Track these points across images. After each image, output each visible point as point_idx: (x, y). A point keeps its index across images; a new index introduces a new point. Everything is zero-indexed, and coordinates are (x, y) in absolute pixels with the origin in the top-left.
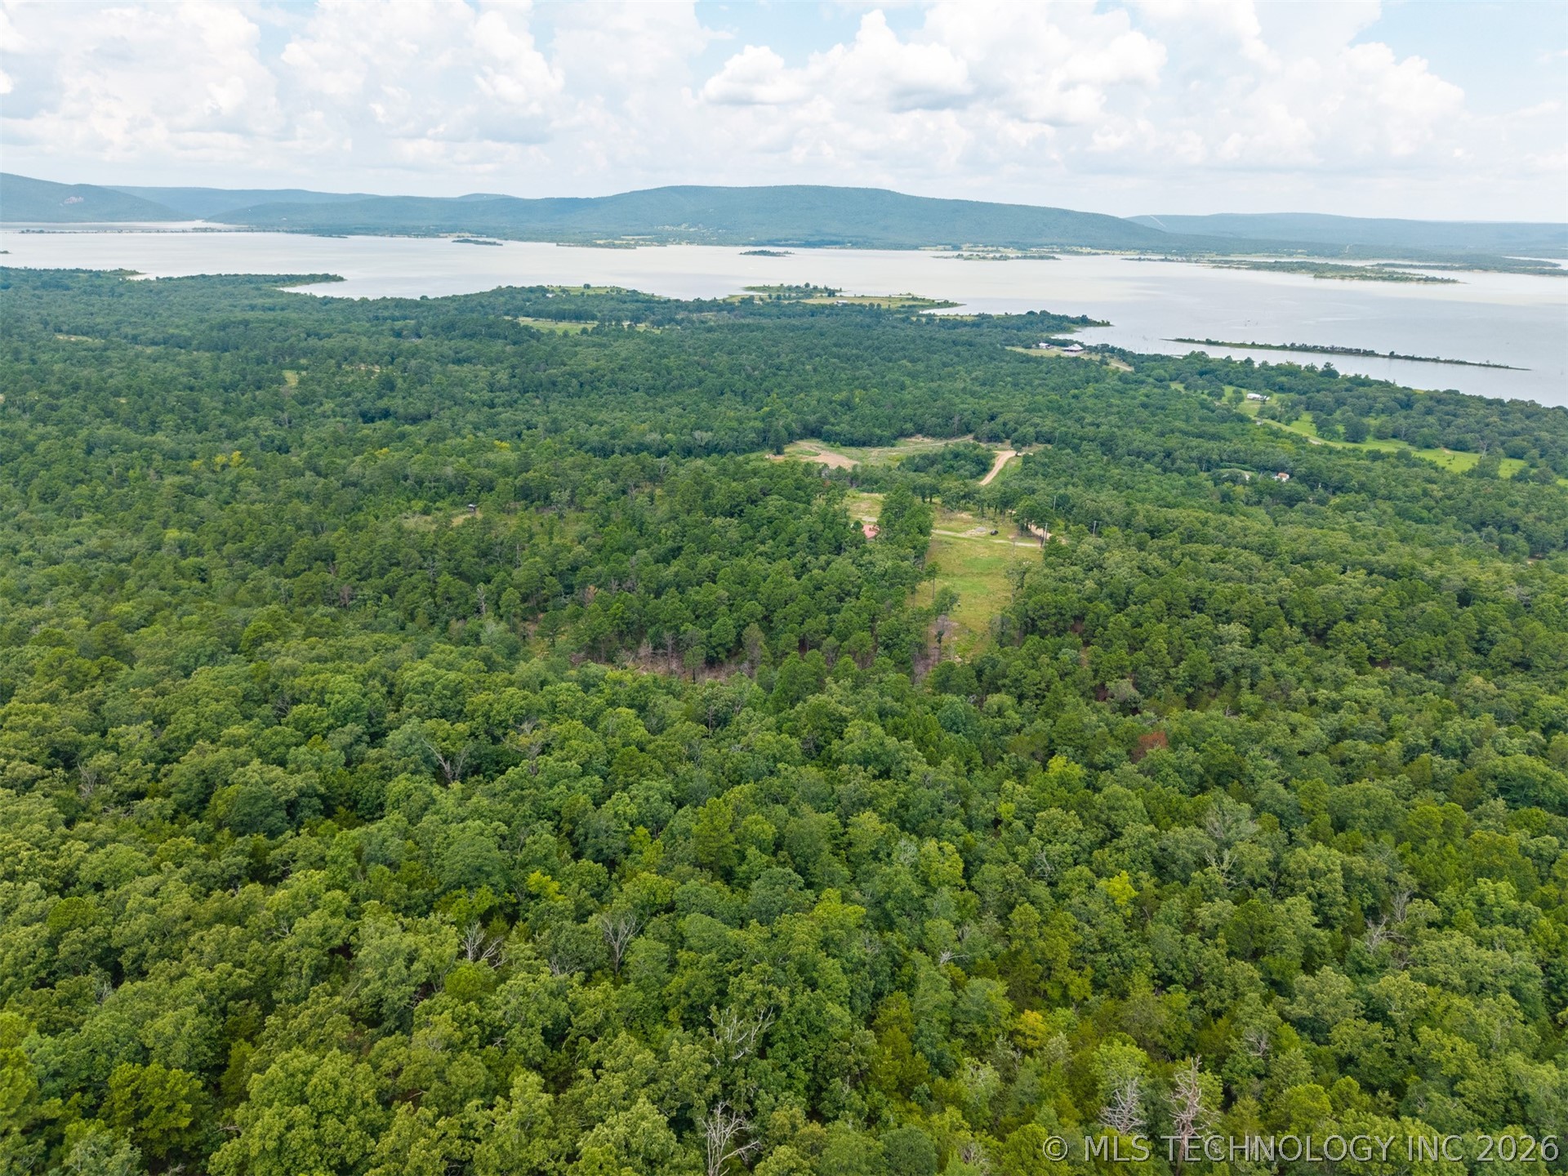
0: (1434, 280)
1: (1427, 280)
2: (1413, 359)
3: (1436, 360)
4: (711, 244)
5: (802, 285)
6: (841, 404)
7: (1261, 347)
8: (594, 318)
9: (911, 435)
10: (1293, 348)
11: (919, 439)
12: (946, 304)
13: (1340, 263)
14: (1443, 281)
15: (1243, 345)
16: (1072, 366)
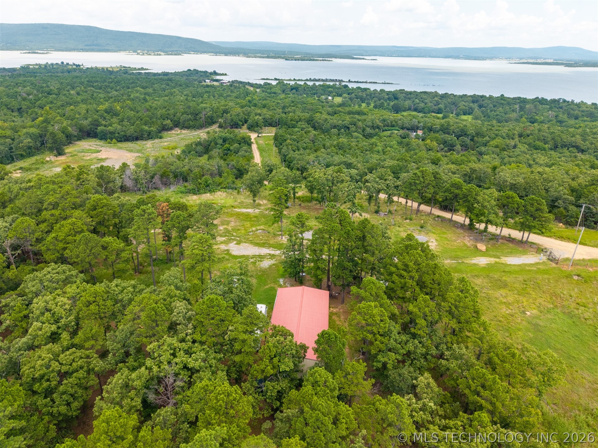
1: (323, 60)
6: (106, 111)
7: (298, 80)
9: (171, 129)
10: (312, 80)
13: (290, 56)
16: (232, 88)
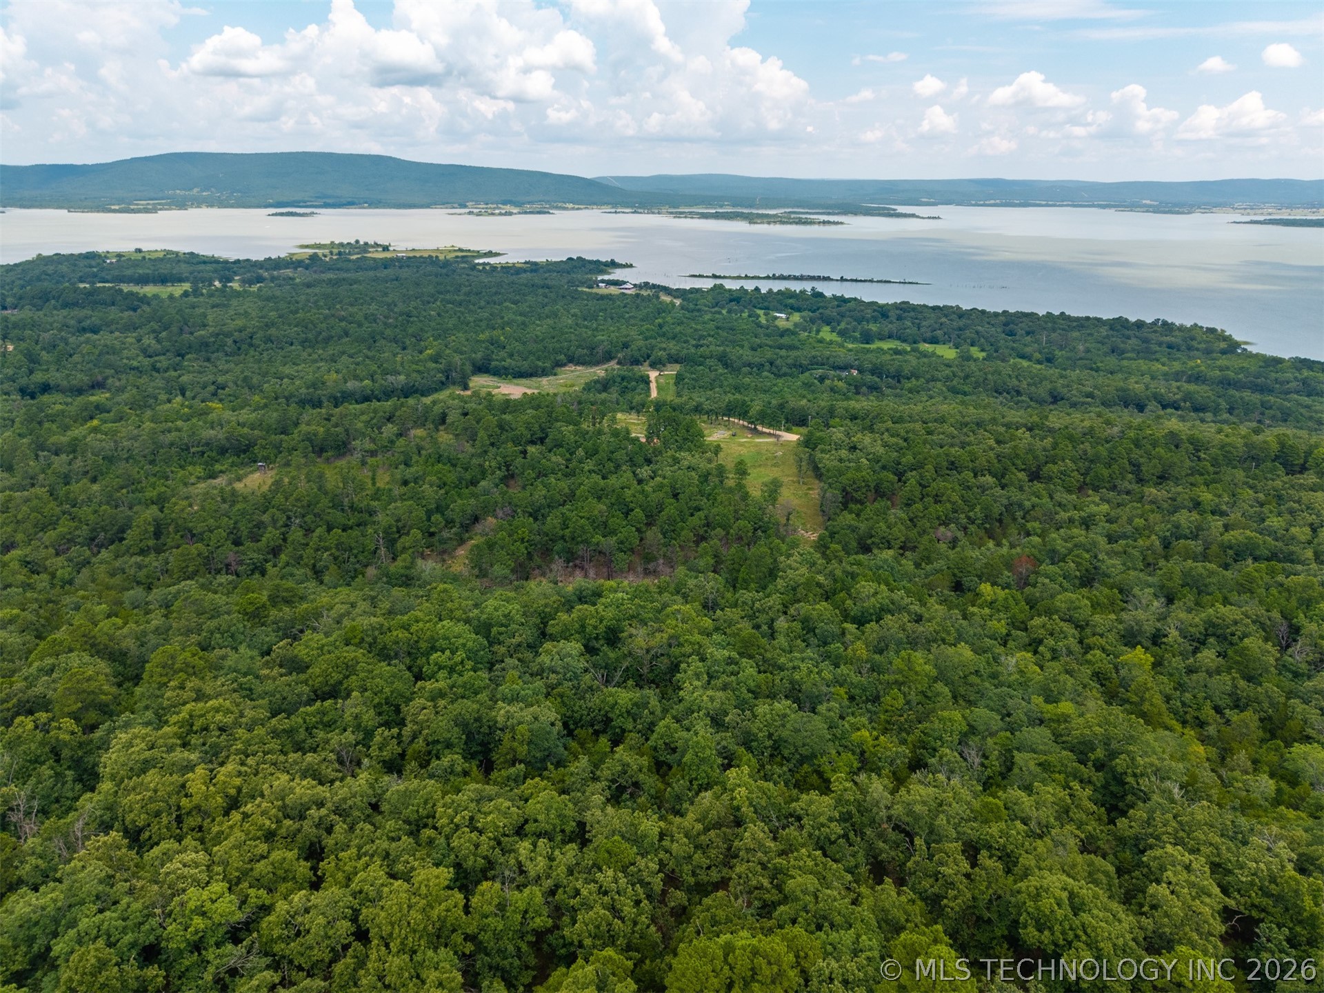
0: (829, 222)
1: (824, 223)
2: (856, 281)
3: (871, 281)
4: (232, 206)
5: (353, 242)
7: (753, 278)
8: (181, 280)
9: (564, 365)
10: (774, 277)
11: (571, 367)
12: (490, 254)
13: (760, 212)
14: (837, 223)
15: (739, 278)
16: (639, 301)
